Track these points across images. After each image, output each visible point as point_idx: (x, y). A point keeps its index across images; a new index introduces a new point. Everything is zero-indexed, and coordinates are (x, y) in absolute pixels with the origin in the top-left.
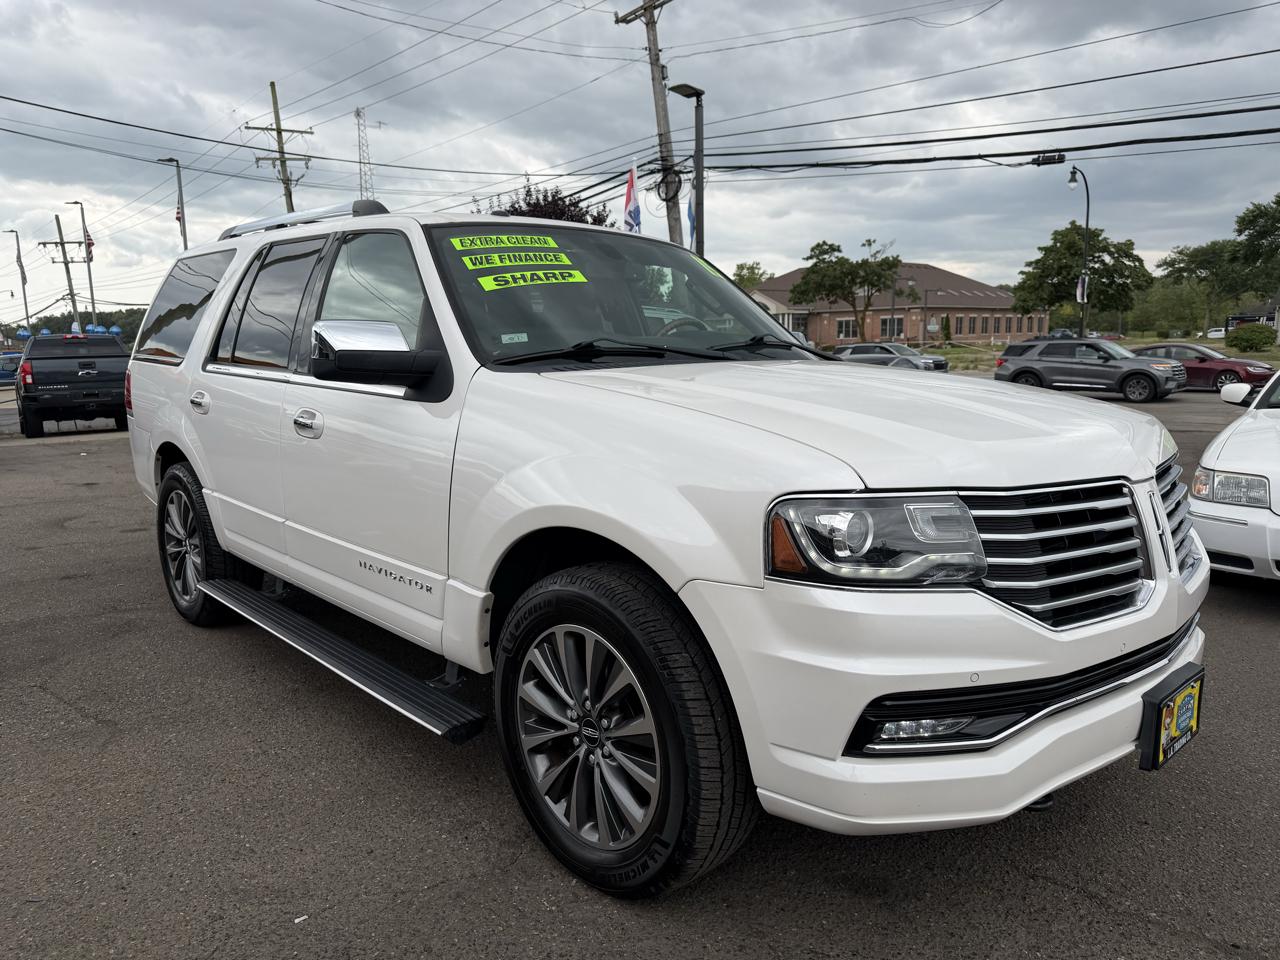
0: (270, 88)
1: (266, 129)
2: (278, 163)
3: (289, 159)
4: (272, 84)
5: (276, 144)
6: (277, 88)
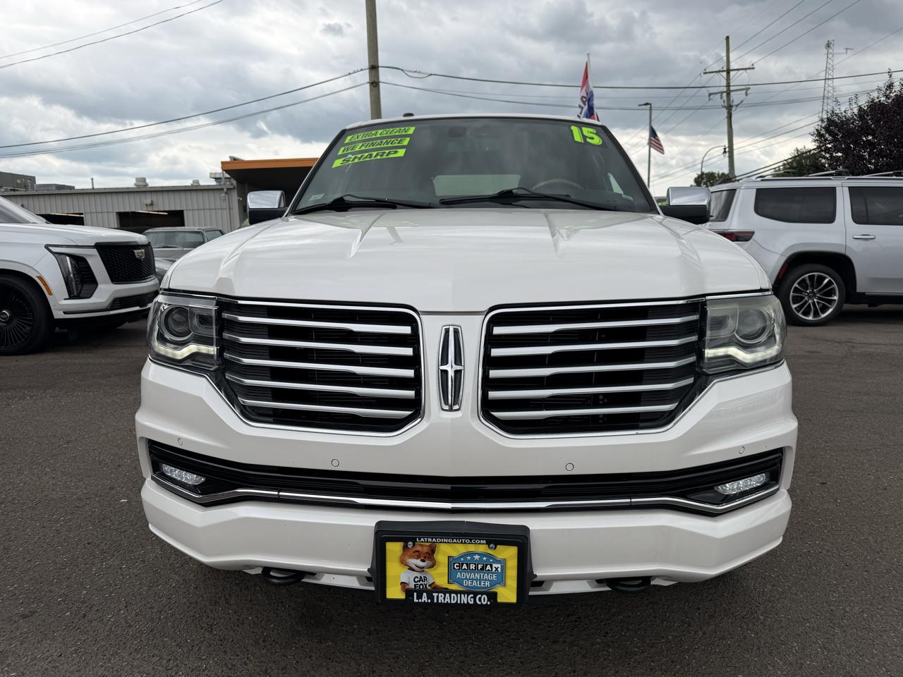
0: (725, 41)
1: (719, 71)
2: (725, 95)
3: (733, 91)
4: (728, 38)
5: (725, 81)
6: (730, 40)
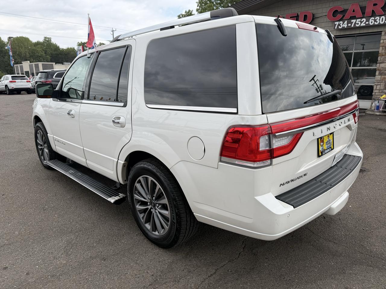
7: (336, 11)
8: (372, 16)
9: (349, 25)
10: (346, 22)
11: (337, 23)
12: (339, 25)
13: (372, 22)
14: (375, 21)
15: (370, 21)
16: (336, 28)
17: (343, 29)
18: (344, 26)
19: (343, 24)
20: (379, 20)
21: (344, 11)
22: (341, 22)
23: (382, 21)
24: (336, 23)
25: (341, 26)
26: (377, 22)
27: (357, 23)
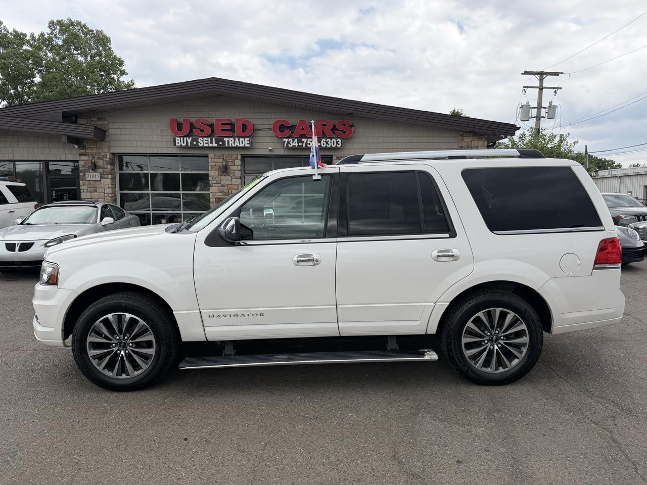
7: (282, 126)
8: (323, 138)
9: (300, 144)
10: (296, 140)
11: (286, 140)
12: (288, 143)
13: (324, 144)
14: (327, 143)
15: (322, 143)
16: (285, 146)
17: (294, 148)
18: (294, 144)
19: (293, 142)
20: (331, 142)
21: (292, 128)
22: (291, 140)
23: (334, 144)
24: (284, 140)
25: (291, 144)
26: (329, 144)
27: (308, 142)
